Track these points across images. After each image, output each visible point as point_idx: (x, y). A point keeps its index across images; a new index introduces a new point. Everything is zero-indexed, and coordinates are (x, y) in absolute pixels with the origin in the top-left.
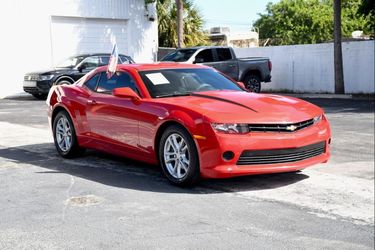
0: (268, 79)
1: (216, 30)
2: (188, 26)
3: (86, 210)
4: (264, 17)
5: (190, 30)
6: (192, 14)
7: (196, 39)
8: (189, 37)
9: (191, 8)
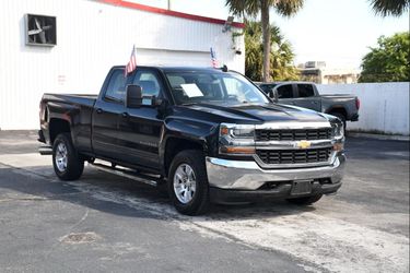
0: (355, 118)
1: (311, 64)
2: (278, 60)
3: (75, 248)
4: (375, 51)
5: (279, 64)
6: (284, 48)
7: (286, 73)
8: (278, 71)
9: (283, 41)
